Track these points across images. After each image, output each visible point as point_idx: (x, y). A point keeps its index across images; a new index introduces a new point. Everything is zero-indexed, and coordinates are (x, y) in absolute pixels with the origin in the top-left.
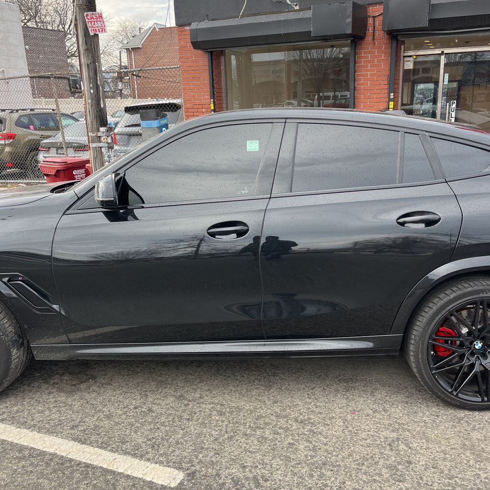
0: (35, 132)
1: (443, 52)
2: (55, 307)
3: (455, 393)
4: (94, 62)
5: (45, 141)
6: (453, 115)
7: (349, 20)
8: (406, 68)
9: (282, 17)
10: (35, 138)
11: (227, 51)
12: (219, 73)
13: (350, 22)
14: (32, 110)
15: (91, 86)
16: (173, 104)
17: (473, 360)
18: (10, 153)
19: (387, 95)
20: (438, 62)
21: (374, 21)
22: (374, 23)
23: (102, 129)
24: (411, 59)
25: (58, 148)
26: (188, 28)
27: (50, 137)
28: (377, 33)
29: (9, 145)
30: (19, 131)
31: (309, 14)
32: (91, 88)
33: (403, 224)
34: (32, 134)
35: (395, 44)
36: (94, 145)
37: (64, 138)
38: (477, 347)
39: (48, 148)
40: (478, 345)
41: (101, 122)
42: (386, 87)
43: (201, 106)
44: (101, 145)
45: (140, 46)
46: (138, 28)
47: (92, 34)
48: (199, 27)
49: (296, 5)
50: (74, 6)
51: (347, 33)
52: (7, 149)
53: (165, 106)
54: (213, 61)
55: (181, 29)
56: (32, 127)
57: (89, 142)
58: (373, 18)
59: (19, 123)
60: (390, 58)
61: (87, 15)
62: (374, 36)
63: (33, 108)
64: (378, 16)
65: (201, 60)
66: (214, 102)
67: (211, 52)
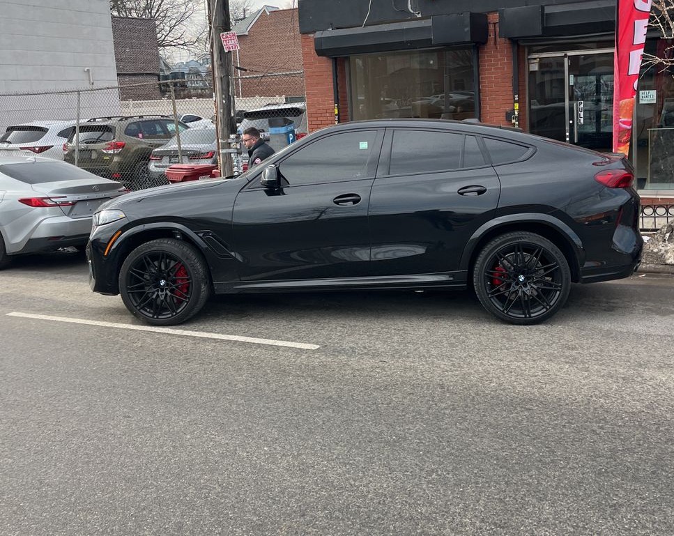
0: (143, 140)
1: (566, 54)
2: (233, 254)
3: (505, 312)
4: (227, 76)
5: (156, 150)
6: (582, 116)
7: (467, 29)
8: (531, 70)
9: (405, 25)
10: (144, 146)
11: (352, 57)
12: (344, 77)
13: (468, 31)
14: (141, 117)
15: (224, 96)
16: (296, 109)
17: (517, 288)
18: (119, 163)
19: (512, 97)
20: (563, 65)
21: (495, 27)
22: (495, 29)
23: (232, 136)
24: (535, 61)
25: (171, 157)
26: (312, 35)
27: (162, 145)
28: (498, 38)
29: (118, 154)
30: (128, 140)
31: (428, 23)
32: (224, 99)
33: (462, 194)
34: (142, 142)
35: (516, 48)
36: (224, 151)
37: (179, 145)
38: (521, 280)
39: (160, 156)
40: (522, 278)
41: (231, 130)
42: (511, 89)
43: (325, 111)
44: (230, 151)
45: (247, 33)
46: (242, 9)
47: (226, 51)
48: (323, 36)
49: (419, 13)
50: (210, 28)
51: (467, 40)
52: (116, 159)
53: (287, 112)
54: (338, 67)
55: (305, 36)
56: (140, 135)
57: (219, 149)
58: (493, 25)
59: (128, 132)
61: (223, 35)
62: (495, 41)
63: (141, 114)
65: (325, 65)
66: (338, 107)
67: (335, 58)
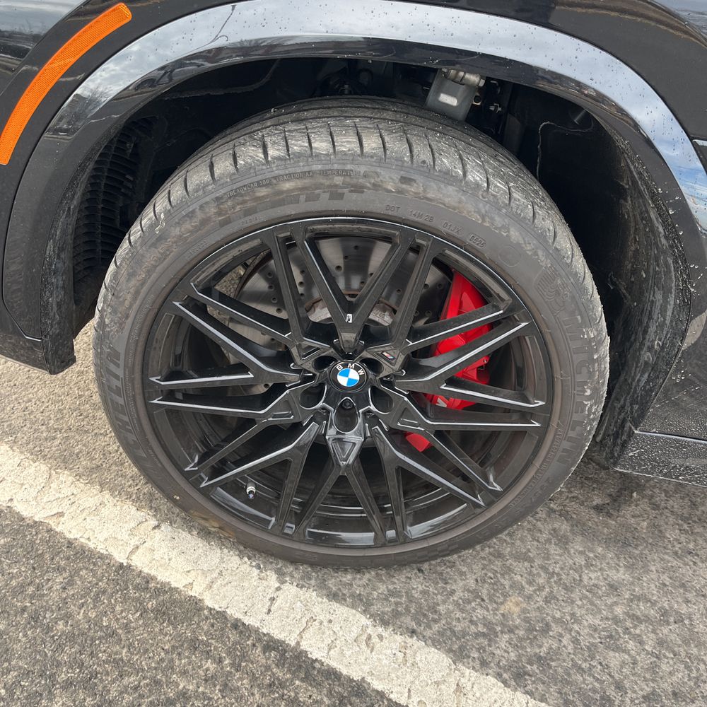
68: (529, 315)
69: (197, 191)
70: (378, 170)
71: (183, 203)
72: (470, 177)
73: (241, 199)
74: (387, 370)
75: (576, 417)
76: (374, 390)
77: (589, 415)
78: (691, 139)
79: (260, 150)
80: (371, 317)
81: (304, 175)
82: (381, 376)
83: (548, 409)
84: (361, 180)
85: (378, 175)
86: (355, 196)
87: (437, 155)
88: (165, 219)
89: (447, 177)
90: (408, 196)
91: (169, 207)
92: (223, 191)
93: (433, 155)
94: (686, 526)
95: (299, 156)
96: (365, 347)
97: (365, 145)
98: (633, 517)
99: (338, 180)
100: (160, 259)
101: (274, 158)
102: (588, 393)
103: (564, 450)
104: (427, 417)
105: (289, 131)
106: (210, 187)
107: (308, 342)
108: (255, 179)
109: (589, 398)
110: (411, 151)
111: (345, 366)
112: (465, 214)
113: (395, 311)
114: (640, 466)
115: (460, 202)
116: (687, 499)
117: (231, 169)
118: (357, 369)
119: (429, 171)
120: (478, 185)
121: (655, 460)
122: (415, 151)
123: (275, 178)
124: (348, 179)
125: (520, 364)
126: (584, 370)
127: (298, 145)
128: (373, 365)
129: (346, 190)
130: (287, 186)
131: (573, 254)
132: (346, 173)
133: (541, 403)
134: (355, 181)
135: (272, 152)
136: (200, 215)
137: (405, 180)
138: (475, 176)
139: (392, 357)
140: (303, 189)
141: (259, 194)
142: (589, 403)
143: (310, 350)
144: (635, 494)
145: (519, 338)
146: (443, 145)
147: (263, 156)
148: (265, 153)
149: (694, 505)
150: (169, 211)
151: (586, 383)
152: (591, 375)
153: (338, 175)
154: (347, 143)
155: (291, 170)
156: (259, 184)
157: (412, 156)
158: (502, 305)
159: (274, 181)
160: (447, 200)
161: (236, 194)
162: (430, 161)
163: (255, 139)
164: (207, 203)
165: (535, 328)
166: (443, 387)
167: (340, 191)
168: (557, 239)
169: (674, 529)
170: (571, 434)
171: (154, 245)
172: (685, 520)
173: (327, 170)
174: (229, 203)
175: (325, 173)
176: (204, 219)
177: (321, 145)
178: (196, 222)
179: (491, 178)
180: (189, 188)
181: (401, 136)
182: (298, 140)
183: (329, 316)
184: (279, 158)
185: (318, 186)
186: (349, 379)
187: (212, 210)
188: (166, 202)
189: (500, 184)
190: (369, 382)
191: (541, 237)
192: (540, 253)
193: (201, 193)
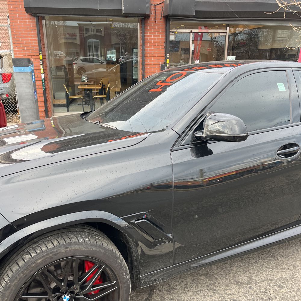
1: (191, 31)
7: (148, 5)
8: (170, 39)
11: (46, 16)
19: (165, 55)
21: (155, 8)
22: (155, 10)
28: (157, 16)
42: (163, 50)
51: (147, 13)
58: (154, 6)
60: (165, 32)
62: (155, 17)
64: (158, 5)
66: (42, 54)
68: (104, 264)
69: (16, 272)
70: (59, 249)
71: (13, 277)
72: (80, 241)
73: (28, 269)
74: (76, 292)
75: (124, 281)
76: (74, 298)
77: (127, 279)
78: (120, 217)
79: (29, 255)
80: (69, 279)
81: (42, 257)
82: (75, 294)
83: (117, 282)
84: (56, 253)
85: (59, 250)
86: (56, 257)
87: (71, 239)
88: (9, 282)
89: (75, 243)
90: (68, 251)
91: (9, 279)
92: (23, 269)
93: (70, 239)
94: (169, 292)
95: (40, 253)
96: (69, 289)
97: (54, 244)
98: (155, 297)
99: (51, 255)
100: (10, 293)
101: (34, 256)
102: (124, 274)
103: (125, 290)
104: (90, 299)
105: (34, 247)
106: (19, 270)
107: (54, 295)
108: (30, 263)
109: (125, 275)
110: (65, 241)
111: (64, 296)
112: (82, 249)
113: (73, 275)
114: (146, 284)
115: (80, 247)
116: (167, 285)
117: (24, 263)
118: (68, 295)
119: (71, 244)
120: (82, 242)
121: (148, 281)
122: (66, 241)
123: (35, 261)
124: (53, 254)
125: (108, 276)
126: (121, 270)
127: (39, 251)
128: (72, 292)
129: (53, 256)
130: (39, 261)
131: (108, 246)
132: (52, 253)
133: (115, 282)
134: (55, 253)
135: (33, 255)
136: (18, 277)
137: (66, 248)
138: (81, 240)
139: (76, 288)
140: (43, 260)
141: (32, 266)
142: (126, 276)
143: (54, 297)
144: (154, 290)
145: (104, 269)
146: (71, 236)
147: (31, 257)
148: (31, 256)
149: (169, 285)
150: (10, 280)
151: (123, 272)
152: (123, 270)
153: (50, 254)
154: (50, 246)
155: (39, 257)
156: (32, 264)
157: (66, 242)
158: (97, 264)
159: (35, 262)
160: (77, 248)
161: (27, 268)
162: (70, 242)
163: (26, 253)
164: (20, 274)
165: (107, 266)
166: (91, 289)
167: (52, 257)
168: (103, 245)
169: (166, 295)
170: (125, 285)
171: (8, 290)
172: (168, 291)
173: (47, 254)
174: (25, 271)
175: (47, 255)
176: (20, 278)
177: (44, 249)
178: (18, 279)
179: (84, 239)
180: (14, 272)
181: (61, 238)
182: (38, 249)
183: (56, 284)
184: (35, 256)
185: (47, 258)
186: (67, 299)
187: (22, 275)
188: (8, 278)
189: (87, 239)
190: (72, 297)
191: (100, 247)
192: (101, 250)
193: (17, 272)
